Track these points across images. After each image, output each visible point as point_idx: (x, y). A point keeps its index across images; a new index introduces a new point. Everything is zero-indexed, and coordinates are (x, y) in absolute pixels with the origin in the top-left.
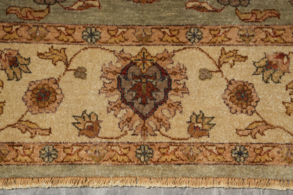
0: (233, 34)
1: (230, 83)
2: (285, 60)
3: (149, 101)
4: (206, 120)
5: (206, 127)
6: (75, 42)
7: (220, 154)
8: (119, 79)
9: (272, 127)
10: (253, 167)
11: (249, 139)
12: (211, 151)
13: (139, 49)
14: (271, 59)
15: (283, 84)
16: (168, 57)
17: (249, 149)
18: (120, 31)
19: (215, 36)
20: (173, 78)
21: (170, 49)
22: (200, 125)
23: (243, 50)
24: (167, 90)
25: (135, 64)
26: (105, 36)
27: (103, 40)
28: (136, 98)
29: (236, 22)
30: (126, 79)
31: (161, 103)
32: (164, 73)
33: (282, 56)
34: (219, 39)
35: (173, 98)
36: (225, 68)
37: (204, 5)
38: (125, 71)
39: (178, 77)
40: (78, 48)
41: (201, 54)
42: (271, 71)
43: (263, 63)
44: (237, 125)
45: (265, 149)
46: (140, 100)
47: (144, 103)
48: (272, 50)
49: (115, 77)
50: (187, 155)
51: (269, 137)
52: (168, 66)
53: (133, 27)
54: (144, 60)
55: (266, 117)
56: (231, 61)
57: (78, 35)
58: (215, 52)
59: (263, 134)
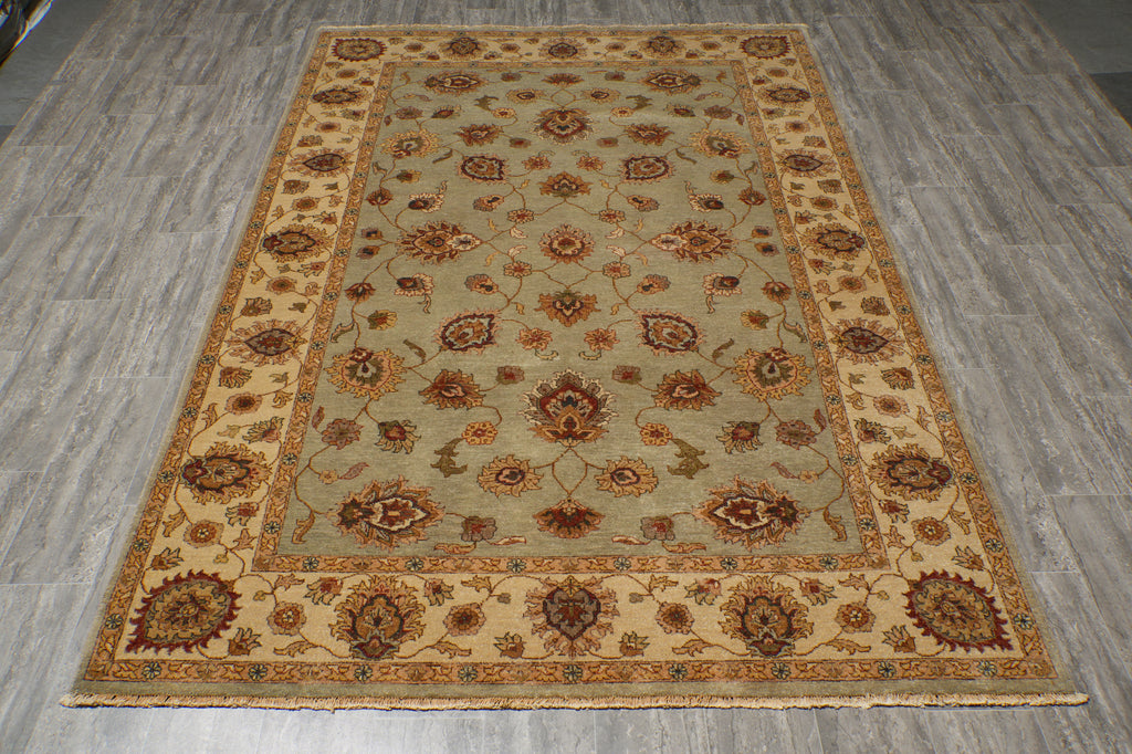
0: (661, 563)
1: (662, 605)
2: (716, 585)
3: (576, 623)
4: (639, 640)
5: (640, 646)
6: (500, 571)
7: (656, 672)
8: (545, 604)
9: (710, 645)
10: (694, 684)
11: (687, 657)
12: (646, 669)
13: (566, 576)
14: (702, 584)
15: (717, 606)
16: (598, 583)
17: (689, 667)
18: (546, 561)
19: (643, 564)
20: (602, 602)
21: (598, 576)
22: (633, 645)
23: (673, 577)
24: (595, 614)
25: (561, 589)
26: (530, 565)
27: (528, 569)
28: (563, 620)
29: (664, 553)
30: (552, 603)
31: (590, 625)
32: (592, 597)
33: (712, 581)
34: (648, 567)
35: (602, 619)
36: (656, 592)
37: (631, 539)
38: (551, 596)
39: (607, 600)
40: (503, 576)
41: (631, 581)
42: (704, 595)
43: (695, 587)
44: (673, 644)
45: (705, 666)
46: (567, 622)
47: (572, 625)
48: (702, 577)
49: (541, 602)
50: (620, 674)
51: (707, 654)
52: (597, 591)
53: (559, 558)
54: (571, 586)
55: (702, 635)
56: (662, 586)
57: (503, 566)
58: (645, 578)
59: (701, 652)
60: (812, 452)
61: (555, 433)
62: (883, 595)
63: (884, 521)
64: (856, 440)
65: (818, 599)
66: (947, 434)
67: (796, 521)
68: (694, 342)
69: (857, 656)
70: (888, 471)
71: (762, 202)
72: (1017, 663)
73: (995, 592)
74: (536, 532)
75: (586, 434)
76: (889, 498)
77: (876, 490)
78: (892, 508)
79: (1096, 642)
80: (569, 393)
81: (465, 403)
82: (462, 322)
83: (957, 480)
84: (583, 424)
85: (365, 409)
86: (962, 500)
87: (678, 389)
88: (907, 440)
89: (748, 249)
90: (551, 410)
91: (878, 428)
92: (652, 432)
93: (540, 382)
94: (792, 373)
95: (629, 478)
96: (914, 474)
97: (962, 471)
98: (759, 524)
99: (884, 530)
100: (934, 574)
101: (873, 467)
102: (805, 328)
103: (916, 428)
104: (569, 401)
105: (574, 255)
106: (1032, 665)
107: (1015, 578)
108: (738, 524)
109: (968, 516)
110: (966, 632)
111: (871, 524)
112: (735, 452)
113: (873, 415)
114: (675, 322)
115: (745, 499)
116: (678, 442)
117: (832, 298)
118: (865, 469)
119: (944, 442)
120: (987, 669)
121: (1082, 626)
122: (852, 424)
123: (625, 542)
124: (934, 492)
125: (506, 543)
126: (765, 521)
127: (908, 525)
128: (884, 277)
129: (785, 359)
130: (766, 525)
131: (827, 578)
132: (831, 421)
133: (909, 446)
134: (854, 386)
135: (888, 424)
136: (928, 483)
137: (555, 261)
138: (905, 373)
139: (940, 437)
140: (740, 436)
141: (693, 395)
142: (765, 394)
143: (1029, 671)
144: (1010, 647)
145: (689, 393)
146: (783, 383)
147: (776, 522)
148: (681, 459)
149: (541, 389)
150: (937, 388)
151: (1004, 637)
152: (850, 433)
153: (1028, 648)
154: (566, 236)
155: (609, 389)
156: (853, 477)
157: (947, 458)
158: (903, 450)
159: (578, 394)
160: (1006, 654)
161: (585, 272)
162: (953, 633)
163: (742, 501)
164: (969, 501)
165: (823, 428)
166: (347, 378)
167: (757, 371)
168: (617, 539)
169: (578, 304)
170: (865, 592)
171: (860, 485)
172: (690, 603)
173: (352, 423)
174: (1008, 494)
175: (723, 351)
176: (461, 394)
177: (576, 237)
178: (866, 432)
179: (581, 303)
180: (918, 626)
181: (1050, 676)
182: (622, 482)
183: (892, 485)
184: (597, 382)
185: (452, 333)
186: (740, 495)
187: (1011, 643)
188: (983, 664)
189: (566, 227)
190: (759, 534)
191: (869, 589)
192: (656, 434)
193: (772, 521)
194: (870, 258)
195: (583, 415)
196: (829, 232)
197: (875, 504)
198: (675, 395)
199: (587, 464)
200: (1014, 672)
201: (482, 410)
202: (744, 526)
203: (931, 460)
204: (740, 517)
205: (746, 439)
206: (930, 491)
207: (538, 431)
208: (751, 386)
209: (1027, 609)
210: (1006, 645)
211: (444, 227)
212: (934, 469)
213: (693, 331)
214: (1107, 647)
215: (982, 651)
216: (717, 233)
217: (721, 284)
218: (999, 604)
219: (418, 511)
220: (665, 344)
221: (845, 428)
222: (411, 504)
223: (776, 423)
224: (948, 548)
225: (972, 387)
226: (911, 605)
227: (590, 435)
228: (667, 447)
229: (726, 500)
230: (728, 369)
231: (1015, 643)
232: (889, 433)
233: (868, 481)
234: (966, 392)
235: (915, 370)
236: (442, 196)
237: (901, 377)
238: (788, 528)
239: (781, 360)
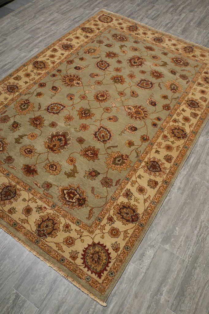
0: (39, 195)
1: (28, 206)
2: (45, 209)
3: (6, 197)
4: (15, 211)
5: (13, 212)
6: (3, 174)
7: (10, 221)
8: (5, 188)
9: (28, 223)
10: (15, 230)
11: (20, 223)
12: (9, 219)
13: (15, 184)
14: (42, 207)
15: (40, 215)
16: (20, 190)
17: (18, 225)
18: (15, 177)
19: (34, 193)
20: (16, 196)
21: (22, 189)
22: (12, 211)
23: (38, 200)
24: (12, 197)
25: (11, 187)
26: (11, 176)
27: (9, 177)
28: (4, 194)
29: (42, 193)
30: (6, 188)
31: (8, 199)
32: (16, 193)
33: (45, 208)
34: (35, 194)
35: (12, 200)
36: (30, 202)
37: (38, 184)
38: (7, 187)
39: (18, 196)
40: (3, 175)
41: (28, 195)
42: (40, 210)
43: (40, 207)
44: (20, 217)
45: (22, 227)
46: (4, 195)
47: (5, 197)
48: (44, 205)
49: (4, 187)
50: (3, 216)
51: (25, 225)
52: (18, 192)
53: (18, 179)
54: (14, 187)
55: (29, 220)
56: (33, 201)
57: (5, 173)
58: (31, 196)
59: (24, 223)
60: (106, 190)
61: (48, 146)
62: (83, 241)
63: (105, 221)
64: (121, 194)
65: (65, 230)
66: (149, 208)
67: (82, 206)
68: (107, 141)
69: (59, 251)
70: (121, 208)
71: (168, 110)
72: (97, 283)
73: (113, 261)
74: (20, 168)
75: (55, 150)
76: (113, 216)
77: (112, 212)
78: (111, 219)
79: (127, 293)
80: (62, 138)
81: (37, 126)
82: (56, 105)
83: (137, 223)
84: (57, 148)
85: (15, 116)
86: (132, 230)
87: (89, 152)
88: (136, 203)
89: (149, 122)
90: (53, 140)
91: (131, 194)
92: (71, 160)
93: (58, 131)
94: (124, 165)
95: (53, 168)
96: (127, 214)
97: (141, 222)
98: (72, 201)
99: (102, 224)
100: (102, 245)
101: (118, 205)
102: (141, 154)
103: (142, 201)
104: (60, 140)
105: (101, 100)
106: (101, 287)
107: (123, 261)
108: (66, 197)
109: (129, 235)
110: (93, 266)
111: (100, 220)
112: (86, 178)
113: (134, 190)
114: (107, 133)
115: (75, 192)
116: (75, 166)
117: (159, 149)
118: (115, 204)
119: (145, 210)
120: (88, 279)
121: (128, 287)
122: (125, 189)
123: (36, 185)
124: (127, 222)
125: (11, 168)
126: (74, 201)
127: (110, 227)
128: (180, 151)
129: (126, 159)
130: (73, 202)
131: (73, 226)
132: (120, 185)
133: (134, 205)
134: (138, 178)
135: (135, 195)
136: (128, 219)
137: (94, 99)
138: (156, 183)
139: (146, 208)
140: (92, 174)
141: (92, 156)
142: (110, 166)
143: (98, 288)
144: (100, 278)
145: (91, 154)
146: (119, 166)
147: (76, 203)
148: (71, 171)
149: (57, 133)
150: (161, 193)
151: (102, 274)
152: (122, 191)
153: (104, 282)
154: (104, 94)
155: (73, 142)
156: (109, 204)
157: (141, 216)
158: (131, 205)
159: (64, 139)
160: (98, 279)
161: (100, 106)
162: (89, 264)
163: (74, 192)
164: (134, 231)
165: (116, 185)
166: (19, 106)
167: (115, 159)
168: (35, 182)
169: (88, 115)
170: (79, 236)
171: (109, 207)
172: (34, 210)
173: (9, 118)
174: (149, 237)
175: (112, 148)
176: (38, 124)
177: (107, 95)
178: (127, 194)
179: (89, 114)
180: (82, 255)
181: (102, 293)
182: (51, 168)
183: (118, 213)
184: (71, 138)
185: (51, 106)
186: (75, 190)
187: (102, 277)
188: (88, 277)
189: (107, 91)
190: (69, 203)
191: (81, 237)
192: (72, 161)
193: (75, 202)
194: (183, 143)
195: (59, 145)
196: (179, 129)
197: (108, 215)
198: (87, 153)
199: (48, 159)
200: (94, 285)
201: (39, 130)
202: (68, 199)
203: (136, 213)
204: (69, 196)
205: (92, 176)
206: (126, 221)
207: (46, 143)
208: (109, 162)
209: (116, 271)
210: (100, 277)
211: (77, 77)
212: (135, 216)
213: (110, 138)
214: (128, 297)
215: (92, 273)
216: (145, 113)
217: (131, 129)
218: (110, 265)
219: (2, 148)
220: (99, 137)
221: (122, 189)
222: (2, 145)
223: (105, 176)
224: (114, 240)
225: (173, 199)
226: (86, 249)
227: (56, 152)
228: (71, 166)
229: (70, 189)
230: (108, 154)
231: (103, 278)
232: (133, 198)
233: (112, 208)
234: (169, 200)
235: (160, 184)
236: (85, 68)
237: (154, 184)
238: (77, 207)
239: (124, 159)
